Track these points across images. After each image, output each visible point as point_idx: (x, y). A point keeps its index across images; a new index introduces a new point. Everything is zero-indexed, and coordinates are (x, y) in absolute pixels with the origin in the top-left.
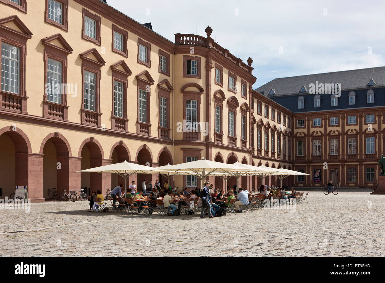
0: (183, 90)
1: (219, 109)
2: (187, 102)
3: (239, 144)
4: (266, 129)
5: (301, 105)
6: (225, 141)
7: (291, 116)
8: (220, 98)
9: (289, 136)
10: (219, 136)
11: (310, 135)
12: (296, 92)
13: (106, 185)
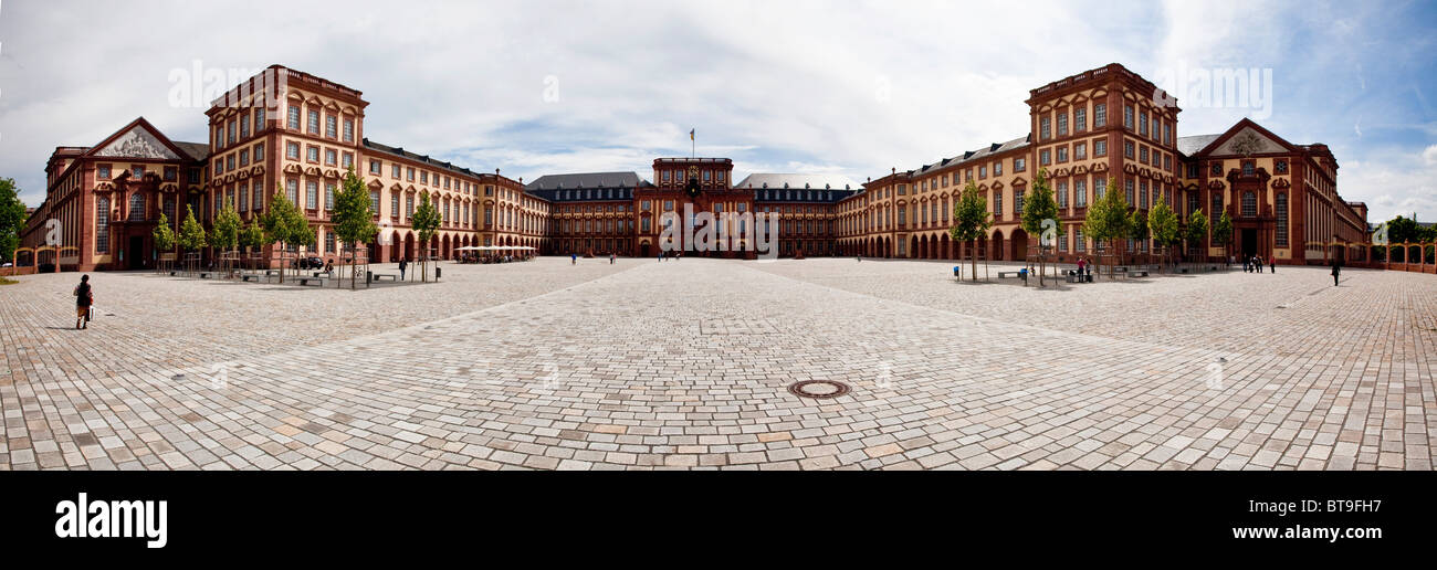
0: (484, 203)
1: (502, 211)
2: (486, 210)
3: (513, 230)
4: (528, 216)
5: (558, 197)
6: (505, 229)
7: (551, 205)
8: (510, 206)
9: (550, 219)
10: (502, 227)
11: (563, 218)
12: (555, 188)
13: (461, 254)
